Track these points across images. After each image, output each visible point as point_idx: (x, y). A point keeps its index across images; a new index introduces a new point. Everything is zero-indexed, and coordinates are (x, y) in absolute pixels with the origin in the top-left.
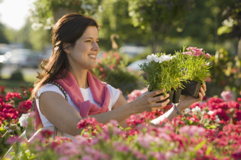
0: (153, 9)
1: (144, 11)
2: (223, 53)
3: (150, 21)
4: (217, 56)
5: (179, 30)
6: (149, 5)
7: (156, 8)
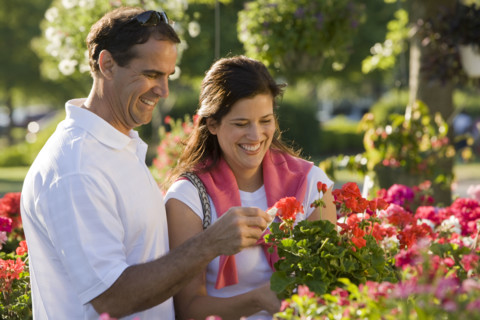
0: (288, 26)
1: (270, 32)
2: (419, 109)
3: (282, 50)
4: (408, 116)
5: (337, 66)
6: (279, 19)
7: (294, 26)
